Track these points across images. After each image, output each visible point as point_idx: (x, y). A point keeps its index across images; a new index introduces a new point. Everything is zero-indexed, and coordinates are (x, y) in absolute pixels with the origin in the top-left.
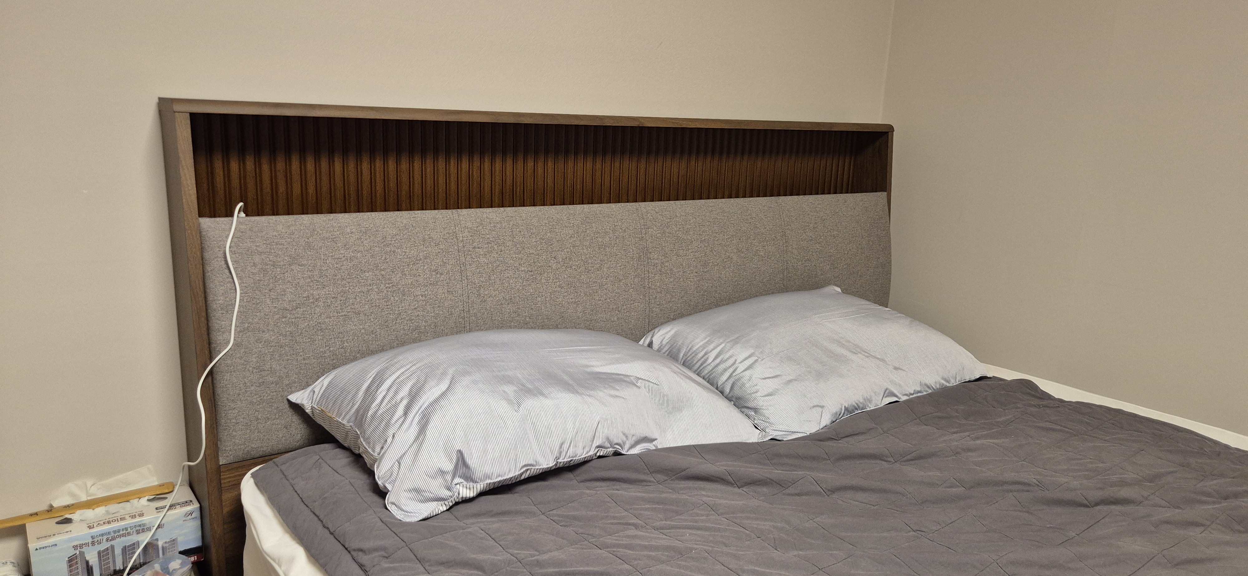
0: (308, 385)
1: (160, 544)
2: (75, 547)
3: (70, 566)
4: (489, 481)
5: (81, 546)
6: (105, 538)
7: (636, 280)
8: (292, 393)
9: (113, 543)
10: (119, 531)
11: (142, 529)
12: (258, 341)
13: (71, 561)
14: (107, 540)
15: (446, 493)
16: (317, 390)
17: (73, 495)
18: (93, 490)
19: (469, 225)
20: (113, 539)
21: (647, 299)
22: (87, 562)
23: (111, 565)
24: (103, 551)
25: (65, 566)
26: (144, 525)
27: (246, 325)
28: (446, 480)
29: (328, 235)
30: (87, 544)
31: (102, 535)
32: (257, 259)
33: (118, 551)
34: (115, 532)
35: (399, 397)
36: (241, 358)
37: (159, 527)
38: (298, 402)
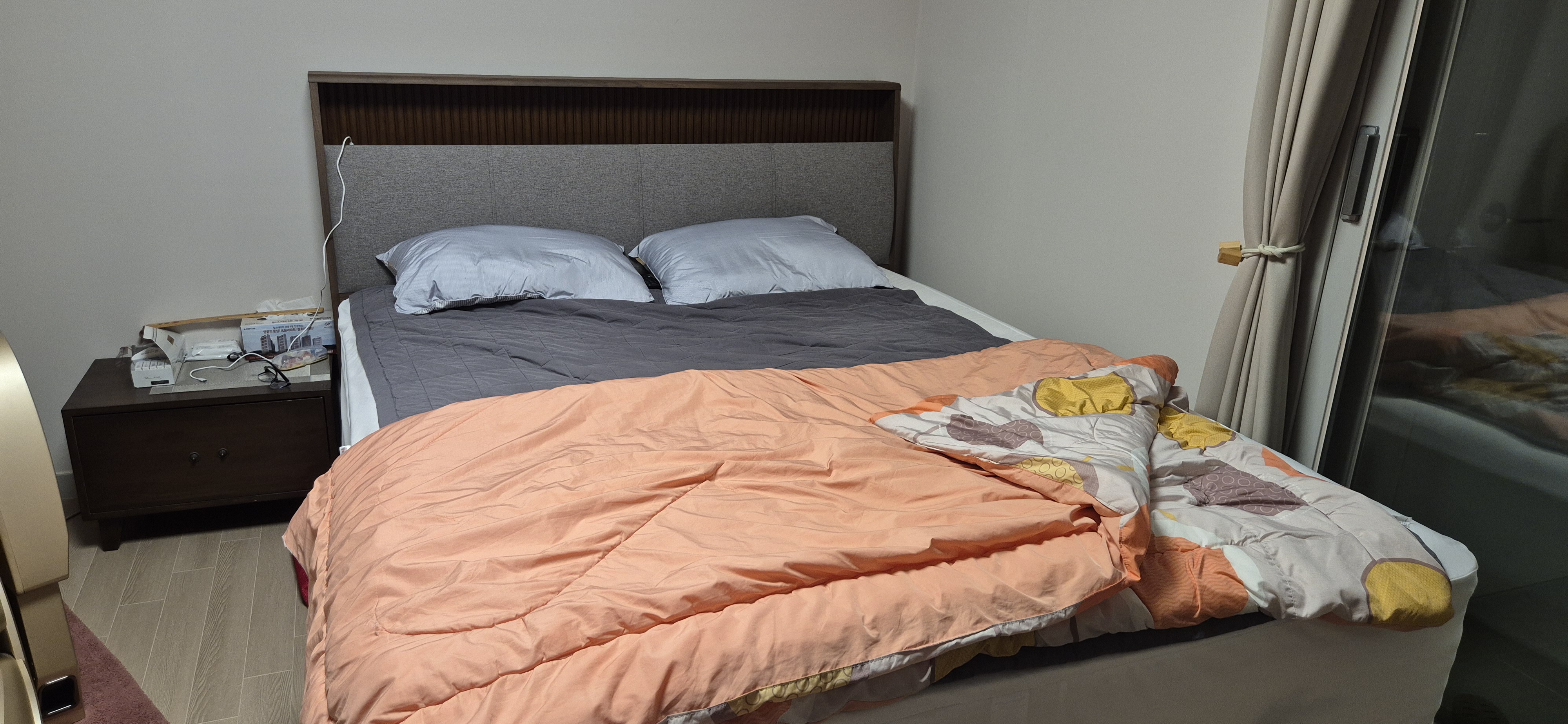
0: (388, 250)
1: (312, 338)
2: (265, 332)
3: (262, 342)
4: (452, 300)
5: (268, 332)
6: (281, 329)
7: (631, 201)
8: (378, 254)
9: (285, 333)
10: (288, 327)
11: (301, 328)
12: (357, 220)
13: (263, 338)
14: (282, 330)
15: (426, 304)
16: (390, 253)
17: (269, 307)
18: (279, 306)
19: (498, 155)
20: (285, 331)
21: (642, 216)
22: (272, 341)
23: (285, 346)
24: (280, 337)
25: (260, 341)
26: (302, 326)
27: (350, 210)
28: (426, 296)
29: (401, 158)
30: (271, 331)
31: (279, 327)
32: (356, 171)
33: (288, 339)
34: (286, 327)
35: (416, 253)
36: (347, 229)
37: (310, 328)
38: (381, 259)
